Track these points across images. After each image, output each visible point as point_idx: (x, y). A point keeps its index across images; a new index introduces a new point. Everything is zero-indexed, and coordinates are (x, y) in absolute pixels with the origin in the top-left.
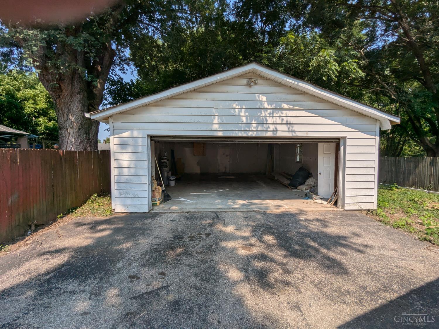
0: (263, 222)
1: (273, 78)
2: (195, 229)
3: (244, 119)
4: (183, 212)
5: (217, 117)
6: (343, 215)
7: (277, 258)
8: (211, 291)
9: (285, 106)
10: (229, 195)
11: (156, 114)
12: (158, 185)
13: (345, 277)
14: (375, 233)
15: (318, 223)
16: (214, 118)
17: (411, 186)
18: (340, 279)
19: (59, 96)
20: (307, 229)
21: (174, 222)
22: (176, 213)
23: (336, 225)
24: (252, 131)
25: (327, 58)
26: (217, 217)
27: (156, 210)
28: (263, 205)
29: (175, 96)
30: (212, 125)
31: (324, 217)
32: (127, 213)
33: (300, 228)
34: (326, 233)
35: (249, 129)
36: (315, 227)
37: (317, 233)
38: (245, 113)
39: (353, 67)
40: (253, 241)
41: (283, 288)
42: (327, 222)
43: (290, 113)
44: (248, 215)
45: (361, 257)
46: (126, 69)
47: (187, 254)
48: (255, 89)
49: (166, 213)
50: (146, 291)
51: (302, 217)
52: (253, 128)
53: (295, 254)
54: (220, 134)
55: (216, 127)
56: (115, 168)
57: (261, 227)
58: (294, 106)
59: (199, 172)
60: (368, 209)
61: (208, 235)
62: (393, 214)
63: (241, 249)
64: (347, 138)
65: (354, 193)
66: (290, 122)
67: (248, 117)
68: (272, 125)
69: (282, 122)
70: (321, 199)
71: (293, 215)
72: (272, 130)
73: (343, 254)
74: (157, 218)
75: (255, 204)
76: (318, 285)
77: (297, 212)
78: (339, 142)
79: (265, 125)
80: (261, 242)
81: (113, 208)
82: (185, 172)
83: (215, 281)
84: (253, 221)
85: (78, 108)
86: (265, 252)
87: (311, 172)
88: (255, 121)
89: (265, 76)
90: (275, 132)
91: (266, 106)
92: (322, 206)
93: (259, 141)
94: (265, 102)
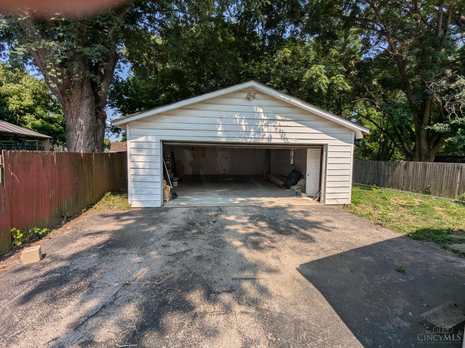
0: (258, 213)
1: (268, 93)
2: (204, 219)
3: (244, 127)
4: (192, 207)
5: (221, 126)
6: (323, 208)
7: (267, 234)
8: (221, 251)
9: (279, 118)
10: (229, 194)
11: (168, 122)
12: (167, 184)
13: (312, 244)
14: (343, 220)
15: (301, 214)
16: (219, 126)
17: (389, 187)
18: (308, 245)
19: (69, 100)
20: (292, 217)
21: (185, 214)
22: (185, 207)
23: (316, 215)
24: (251, 138)
25: (318, 73)
26: (220, 210)
27: (167, 205)
28: (259, 202)
29: (184, 107)
30: (217, 133)
31: (307, 210)
32: (142, 208)
33: (287, 217)
34: (307, 220)
35: (248, 136)
36: (299, 216)
37: (300, 220)
38: (245, 122)
39: (341, 81)
40: (250, 225)
41: (269, 250)
42: (309, 213)
43: (282, 123)
44: (246, 208)
45: (328, 234)
46: (122, 67)
47: (200, 233)
48: (253, 102)
49: (176, 207)
50: (176, 252)
51: (290, 210)
52: (251, 136)
53: (281, 233)
54: (223, 140)
55: (220, 134)
56: (131, 168)
57: (257, 217)
58: (286, 117)
59: (191, 174)
60: (344, 204)
61: (214, 222)
62: (364, 208)
63: (240, 230)
64: (329, 145)
65: (333, 190)
66: (283, 131)
67: (248, 126)
68: (267, 133)
69: (276, 130)
70: (308, 197)
71: (283, 208)
72: (267, 137)
73: (315, 232)
74: (169, 211)
75: (252, 201)
76: (293, 248)
77: (286, 206)
78: (323, 148)
79: (261, 133)
80: (256, 226)
81: (130, 203)
82: (185, 174)
83: (223, 247)
84: (250, 213)
85: (87, 111)
86: (259, 231)
87: (303, 173)
88: (253, 129)
89: (262, 91)
90: (270, 139)
91: (263, 117)
92: (308, 202)
93: (256, 147)
94: (262, 114)
